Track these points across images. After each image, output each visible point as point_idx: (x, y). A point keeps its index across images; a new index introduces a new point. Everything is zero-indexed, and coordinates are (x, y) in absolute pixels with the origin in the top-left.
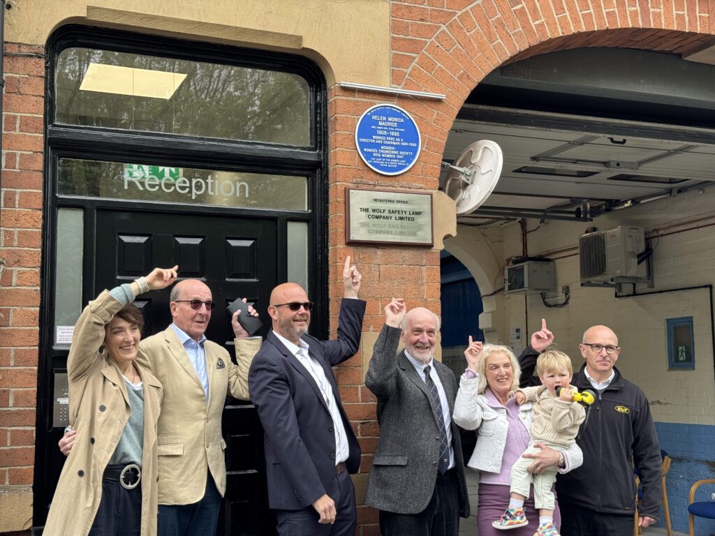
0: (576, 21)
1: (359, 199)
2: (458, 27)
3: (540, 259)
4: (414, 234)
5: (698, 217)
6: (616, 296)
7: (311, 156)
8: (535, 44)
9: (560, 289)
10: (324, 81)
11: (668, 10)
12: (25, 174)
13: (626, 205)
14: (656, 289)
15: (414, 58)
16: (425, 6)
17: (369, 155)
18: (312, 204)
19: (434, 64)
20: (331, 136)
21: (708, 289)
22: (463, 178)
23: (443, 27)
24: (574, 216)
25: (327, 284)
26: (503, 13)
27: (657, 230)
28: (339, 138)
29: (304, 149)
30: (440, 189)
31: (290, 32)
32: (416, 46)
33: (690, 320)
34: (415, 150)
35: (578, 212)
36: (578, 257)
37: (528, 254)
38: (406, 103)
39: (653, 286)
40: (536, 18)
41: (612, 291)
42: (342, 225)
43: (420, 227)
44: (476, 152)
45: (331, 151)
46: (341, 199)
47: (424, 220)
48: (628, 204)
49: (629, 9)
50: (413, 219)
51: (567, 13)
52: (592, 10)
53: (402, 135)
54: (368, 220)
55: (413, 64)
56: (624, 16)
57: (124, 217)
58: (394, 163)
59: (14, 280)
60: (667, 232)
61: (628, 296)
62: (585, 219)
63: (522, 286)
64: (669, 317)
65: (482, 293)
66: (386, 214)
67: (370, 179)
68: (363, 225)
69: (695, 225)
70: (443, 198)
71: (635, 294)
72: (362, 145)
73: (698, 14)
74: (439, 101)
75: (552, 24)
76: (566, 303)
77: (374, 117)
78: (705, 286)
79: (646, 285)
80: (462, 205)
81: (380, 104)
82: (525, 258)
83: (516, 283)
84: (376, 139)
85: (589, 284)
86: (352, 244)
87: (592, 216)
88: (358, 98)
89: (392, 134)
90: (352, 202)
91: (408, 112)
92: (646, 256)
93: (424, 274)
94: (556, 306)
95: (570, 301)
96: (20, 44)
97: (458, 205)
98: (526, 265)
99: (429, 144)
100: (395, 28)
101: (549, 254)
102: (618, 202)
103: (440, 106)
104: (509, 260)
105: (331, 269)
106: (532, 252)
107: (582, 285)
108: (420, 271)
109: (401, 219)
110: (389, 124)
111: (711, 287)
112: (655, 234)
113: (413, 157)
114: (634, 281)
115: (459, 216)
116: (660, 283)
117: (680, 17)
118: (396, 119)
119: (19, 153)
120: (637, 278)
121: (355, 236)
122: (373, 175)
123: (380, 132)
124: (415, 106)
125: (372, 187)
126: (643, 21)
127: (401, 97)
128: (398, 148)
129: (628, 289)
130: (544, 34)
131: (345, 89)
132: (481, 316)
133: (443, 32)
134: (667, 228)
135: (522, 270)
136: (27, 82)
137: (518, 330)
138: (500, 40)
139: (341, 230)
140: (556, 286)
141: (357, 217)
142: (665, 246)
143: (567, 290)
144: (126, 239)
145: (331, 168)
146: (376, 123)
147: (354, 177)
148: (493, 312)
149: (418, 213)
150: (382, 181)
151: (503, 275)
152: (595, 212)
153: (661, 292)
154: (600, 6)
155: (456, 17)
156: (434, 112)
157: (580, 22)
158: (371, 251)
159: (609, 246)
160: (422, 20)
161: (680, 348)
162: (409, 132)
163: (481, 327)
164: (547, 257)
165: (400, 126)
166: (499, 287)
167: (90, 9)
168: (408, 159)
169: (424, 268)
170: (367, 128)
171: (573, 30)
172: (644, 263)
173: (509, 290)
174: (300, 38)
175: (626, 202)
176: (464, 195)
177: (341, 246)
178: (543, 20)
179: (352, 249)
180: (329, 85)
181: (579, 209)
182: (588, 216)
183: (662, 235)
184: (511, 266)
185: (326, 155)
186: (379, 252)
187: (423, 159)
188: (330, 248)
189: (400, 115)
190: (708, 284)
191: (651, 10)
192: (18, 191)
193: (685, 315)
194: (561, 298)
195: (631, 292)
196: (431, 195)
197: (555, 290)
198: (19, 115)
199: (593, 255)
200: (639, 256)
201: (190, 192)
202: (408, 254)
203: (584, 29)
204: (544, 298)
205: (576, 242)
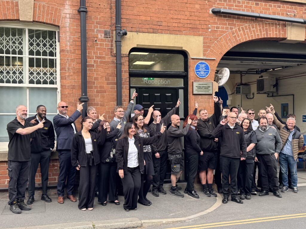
0: (249, 37)
1: (195, 84)
2: (219, 41)
3: (246, 84)
4: (208, 92)
5: (291, 75)
6: (267, 96)
7: (184, 74)
8: (238, 44)
9: (251, 94)
10: (187, 56)
11: (273, 32)
12: (126, 82)
13: (271, 70)
14: (279, 95)
15: (209, 50)
16: (211, 37)
17: (198, 74)
18: (184, 85)
19: (213, 51)
20: (189, 69)
21: (292, 96)
22: (220, 77)
23: (216, 42)
24: (256, 73)
25: (188, 103)
26: (230, 37)
27: (279, 78)
28: (191, 70)
29: (182, 72)
30: (214, 81)
31: (180, 46)
32: (209, 47)
33: (288, 104)
34: (208, 72)
35: (257, 71)
36: (256, 84)
37: (242, 82)
38: (207, 61)
39: (278, 94)
40: (239, 37)
41: (266, 95)
42: (192, 90)
43: (209, 90)
44: (223, 71)
45: (189, 73)
46: (191, 84)
47: (211, 88)
48: (272, 70)
49: (263, 33)
50: (208, 88)
51: (247, 36)
52: (253, 34)
53: (205, 69)
54: (197, 89)
55: (208, 51)
56: (261, 35)
57: (144, 90)
58: (204, 75)
59: (124, 105)
60: (282, 78)
61: (271, 96)
62: (259, 74)
63: (240, 93)
64: (282, 103)
65: (228, 94)
66: (202, 87)
67: (198, 79)
68: (196, 90)
69: (290, 77)
70: (215, 83)
71: (273, 96)
72: (196, 71)
73: (281, 33)
74: (214, 60)
75: (243, 39)
76: (253, 98)
77: (199, 65)
78: (292, 95)
79: (276, 94)
80: (220, 83)
81: (200, 61)
82: (242, 84)
83: (238, 92)
84: (200, 70)
85: (259, 93)
86: (194, 94)
87: (261, 73)
88: (195, 61)
89: (203, 68)
90: (194, 85)
91: (207, 63)
92: (276, 85)
93: (210, 101)
94: (250, 98)
95: (254, 97)
96: (123, 54)
97: (219, 84)
98: (241, 86)
99: (212, 70)
100: (204, 43)
101: (249, 83)
102: (268, 69)
103: (215, 61)
104: (236, 84)
105: (189, 100)
106: (243, 82)
107: (257, 93)
108: (210, 100)
109: (205, 88)
110: (202, 66)
111: (293, 95)
112: (279, 79)
113: (208, 73)
114: (273, 93)
115: (219, 86)
116: (280, 93)
117: (276, 34)
118: (204, 65)
119: (124, 78)
120: (273, 92)
121: (194, 93)
122: (199, 78)
123: (200, 68)
124: (208, 61)
125: (199, 81)
126: (266, 35)
127: (205, 59)
128: (205, 72)
129: (271, 95)
130: (241, 41)
131: (192, 59)
132: (227, 101)
133: (216, 43)
134: (283, 77)
135: (240, 88)
136: (125, 62)
137: (239, 105)
138: (229, 44)
139: (191, 91)
140: (250, 92)
141: (195, 88)
142: (282, 82)
143: (253, 94)
144: (144, 94)
145: (189, 77)
146: (199, 66)
147: (194, 79)
148: (231, 100)
149: (209, 87)
150: (201, 80)
151: (234, 89)
152: (262, 71)
153: (280, 96)
154: (255, 33)
155: (219, 39)
156: (213, 63)
157: (250, 37)
158: (198, 96)
159: (265, 83)
160: (210, 40)
161: (285, 112)
162: (207, 68)
163: (227, 104)
164: (248, 84)
165: (205, 66)
166: (233, 92)
167: (137, 45)
168: (207, 74)
169: (210, 99)
170: (198, 67)
171: (248, 39)
172: (275, 88)
173: (236, 93)
174: (182, 47)
175: (271, 69)
176: (220, 81)
177: (191, 95)
178: (240, 38)
179: (194, 96)
180: (188, 57)
181: (257, 70)
182: (260, 73)
183: (281, 79)
184: (237, 86)
185: (188, 73)
186: (200, 96)
187: (210, 74)
188: (189, 95)
189: (205, 64)
190: (293, 94)
191: (269, 33)
192: (124, 86)
193: (286, 103)
194: (252, 96)
195: (272, 96)
196: (212, 82)
197: (250, 94)
198: (124, 70)
199: (260, 85)
200: (274, 85)
201: (157, 84)
202: (206, 96)
203: (251, 39)
204: (246, 96)
205: (256, 80)
